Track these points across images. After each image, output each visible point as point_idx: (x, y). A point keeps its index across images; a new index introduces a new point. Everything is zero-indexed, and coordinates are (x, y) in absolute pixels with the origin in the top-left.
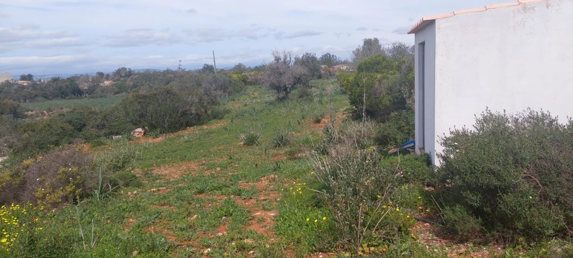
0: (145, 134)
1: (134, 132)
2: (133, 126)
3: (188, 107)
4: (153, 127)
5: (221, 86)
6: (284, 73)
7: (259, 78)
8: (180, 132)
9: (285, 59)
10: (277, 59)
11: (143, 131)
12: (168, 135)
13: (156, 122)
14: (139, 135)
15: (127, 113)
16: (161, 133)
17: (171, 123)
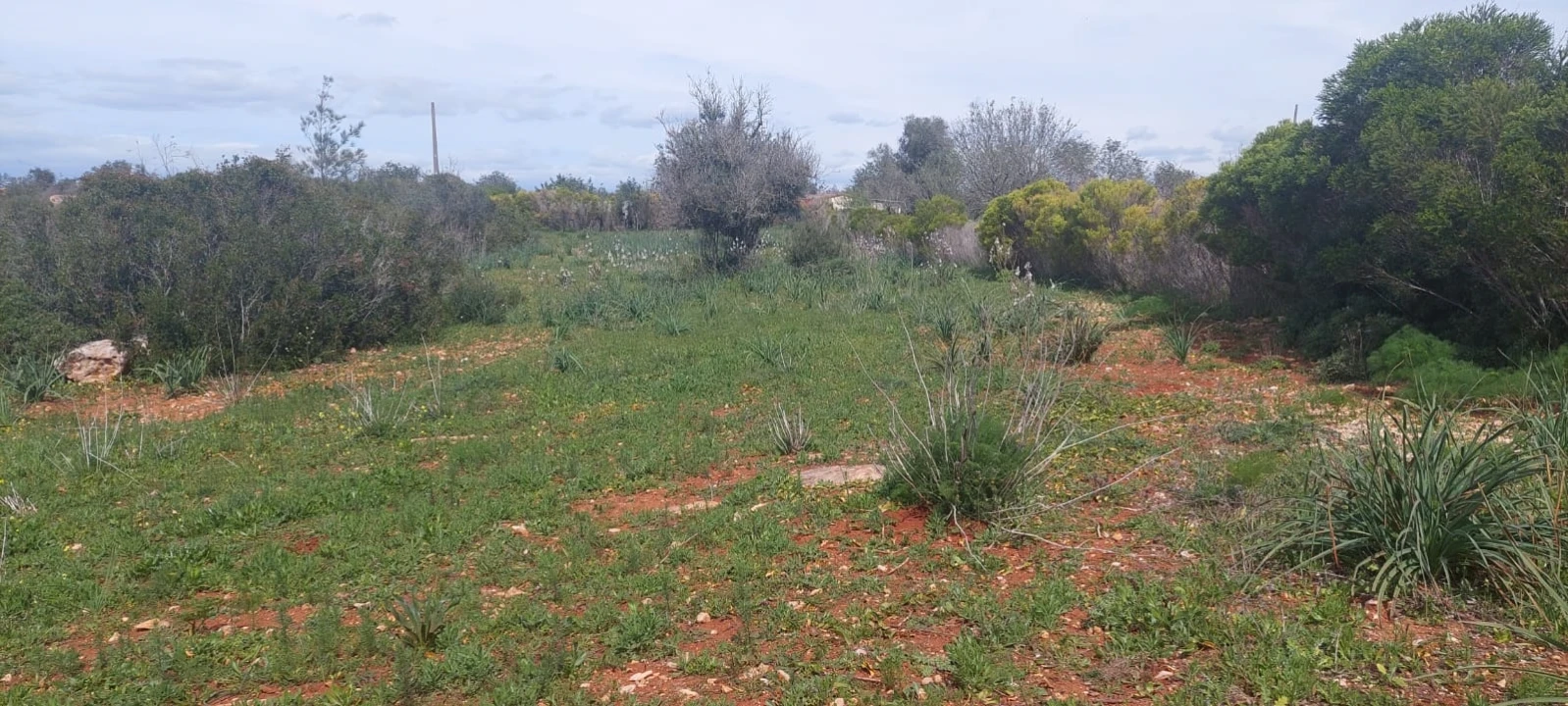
0: (127, 369)
1: (73, 359)
2: (68, 327)
3: (358, 258)
4: (174, 338)
5: (464, 215)
6: (741, 164)
7: (574, 208)
8: (318, 373)
9: (738, 118)
10: (711, 113)
11: (120, 358)
12: (251, 380)
13: (196, 317)
14: (96, 372)
15: (46, 262)
16: (214, 370)
17: (274, 327)
